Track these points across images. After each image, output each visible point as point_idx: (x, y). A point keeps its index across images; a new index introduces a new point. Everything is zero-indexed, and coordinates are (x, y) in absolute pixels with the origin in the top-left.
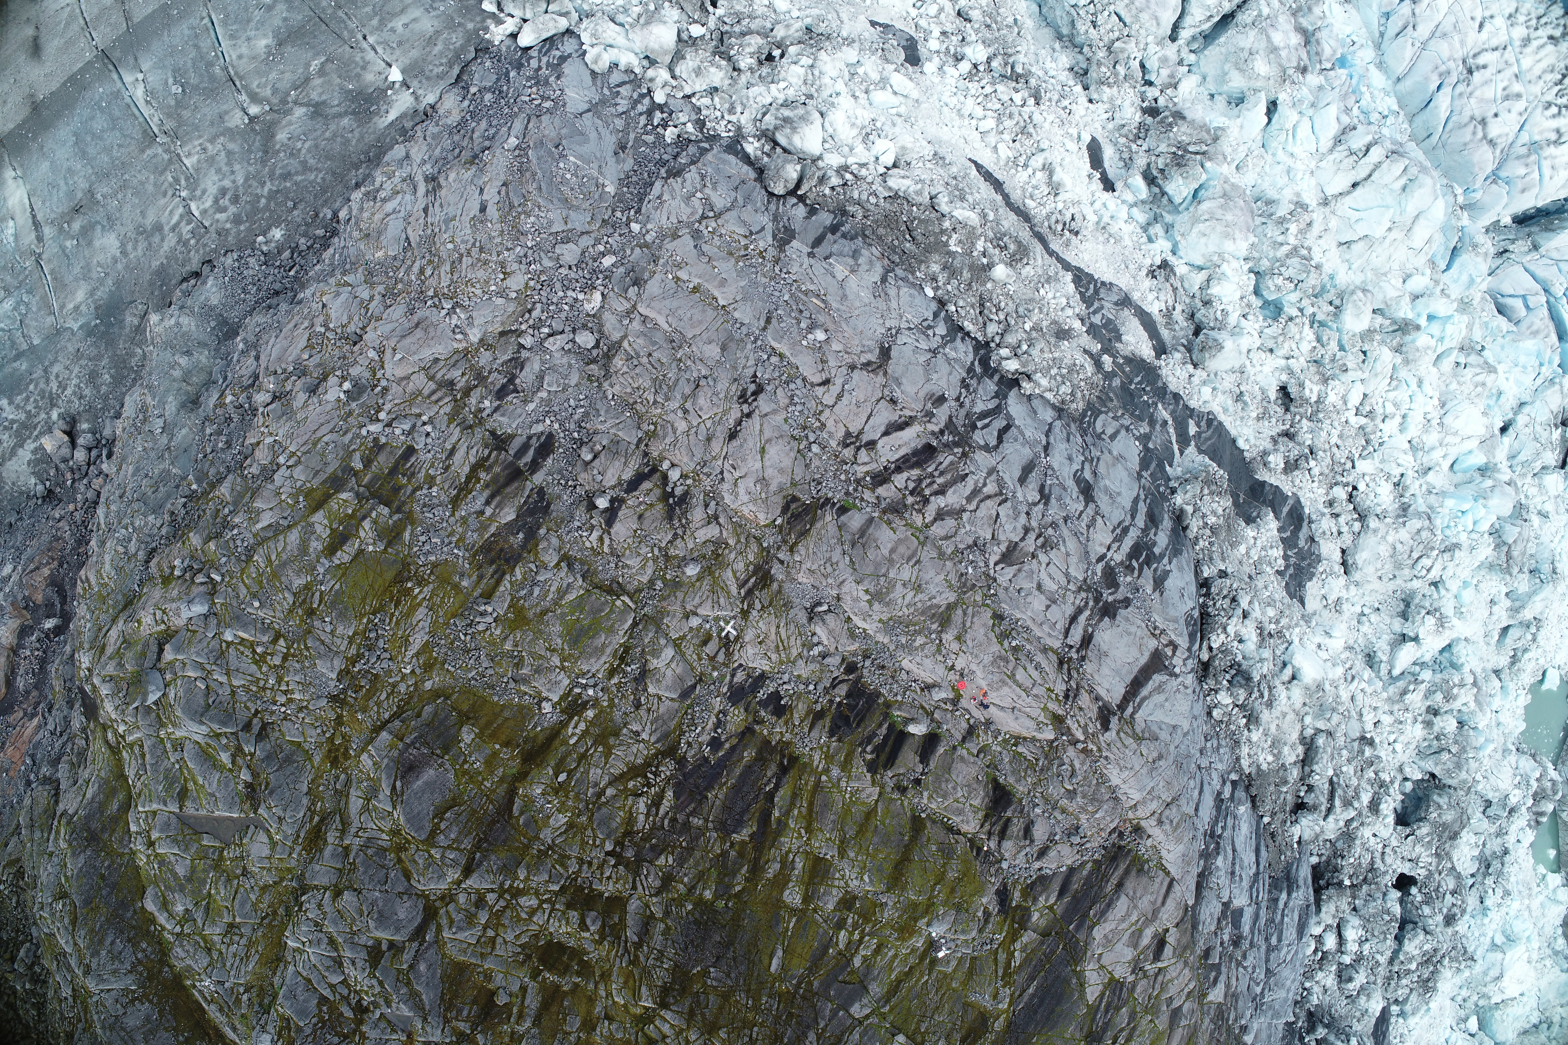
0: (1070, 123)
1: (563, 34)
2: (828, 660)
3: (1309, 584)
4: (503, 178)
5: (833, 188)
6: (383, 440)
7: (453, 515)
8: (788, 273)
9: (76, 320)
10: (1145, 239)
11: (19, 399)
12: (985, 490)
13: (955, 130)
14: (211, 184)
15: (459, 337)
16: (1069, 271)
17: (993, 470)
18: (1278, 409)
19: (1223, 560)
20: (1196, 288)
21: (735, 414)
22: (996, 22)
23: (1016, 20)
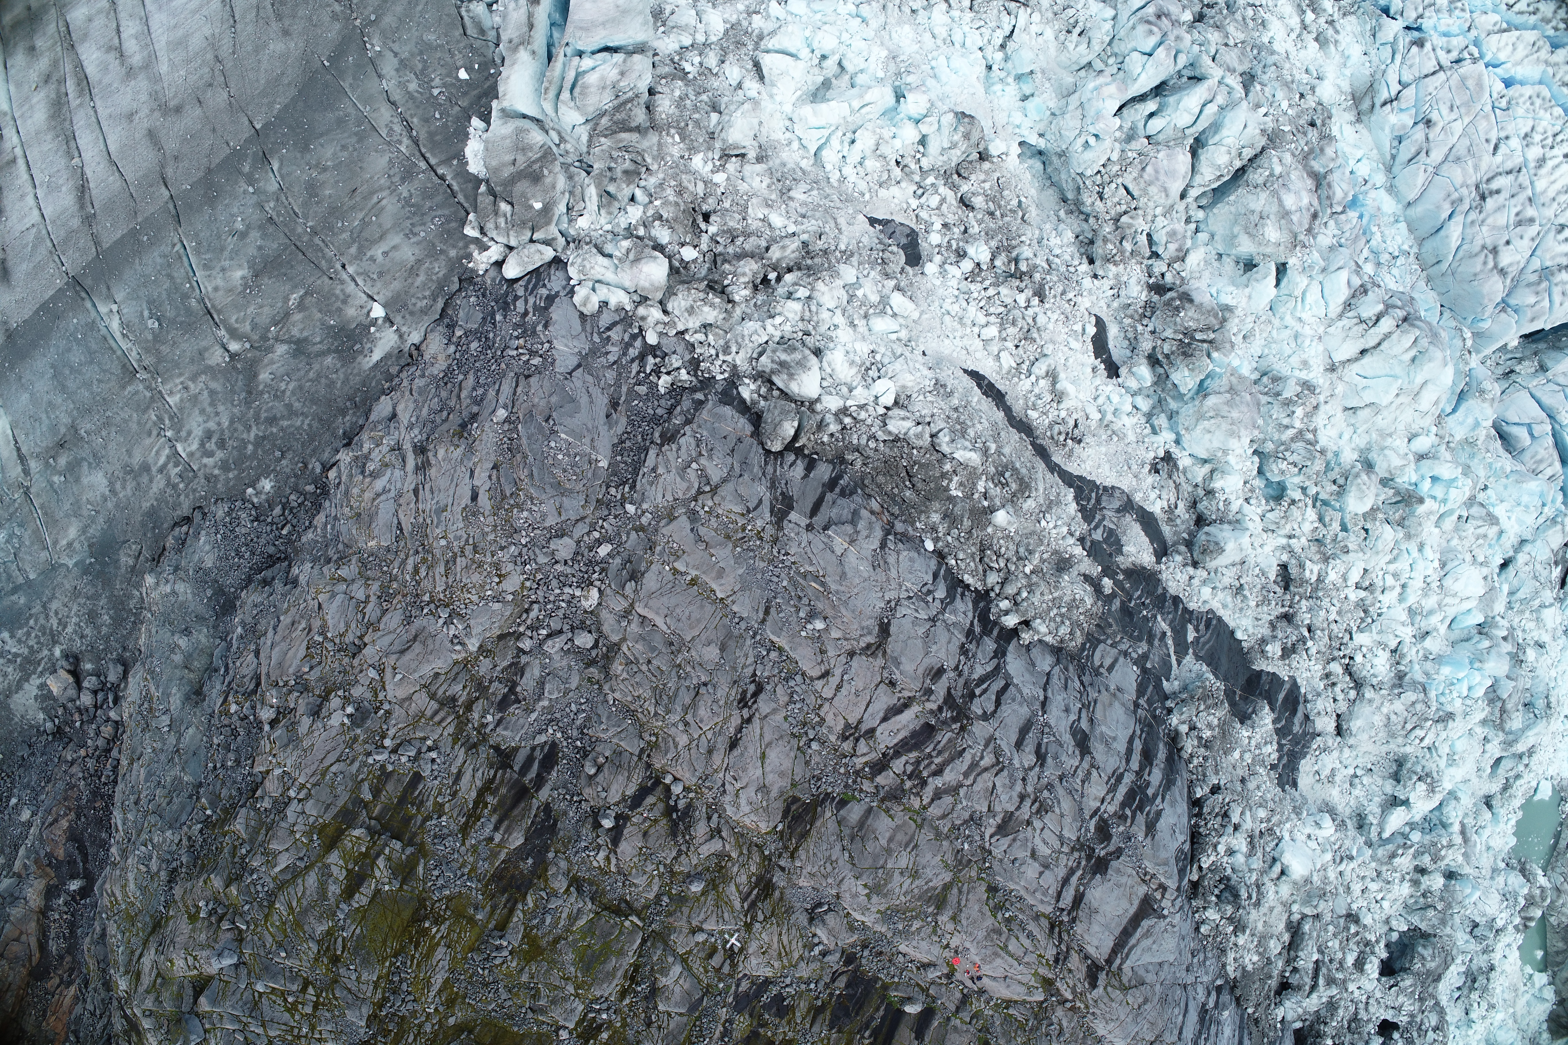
0: (1075, 316)
1: (549, 264)
2: (828, 958)
3: (1303, 762)
4: (493, 458)
5: (832, 435)
6: (390, 768)
7: (463, 844)
8: (787, 554)
9: (70, 557)
10: (1148, 430)
11: (20, 633)
12: (982, 763)
13: (957, 342)
14: (196, 425)
15: (458, 648)
16: (1070, 486)
17: (991, 739)
18: (1278, 589)
19: (1217, 773)
20: (1199, 480)
21: (736, 721)
22: (1000, 207)
23: (1020, 202)
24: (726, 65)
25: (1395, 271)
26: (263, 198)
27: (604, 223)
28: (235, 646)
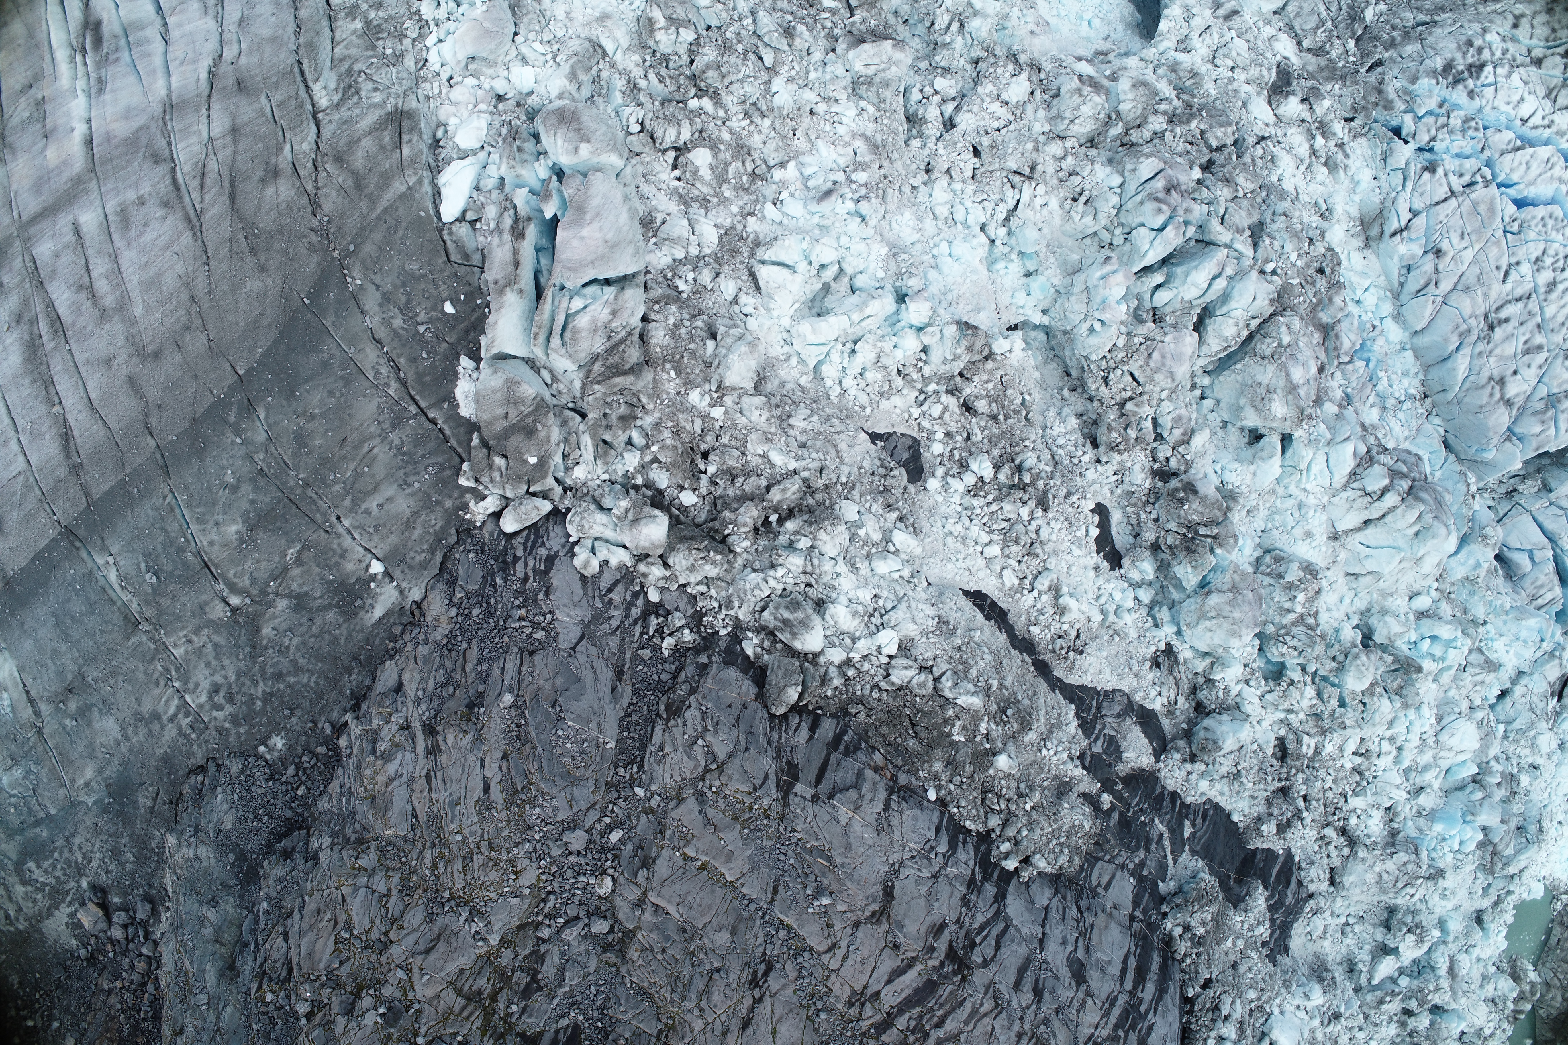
0: (1078, 520)
1: (546, 519)
3: (1295, 925)
4: (502, 746)
5: (835, 688)
8: (793, 831)
9: (89, 796)
10: (1150, 624)
11: (45, 864)
12: (981, 1010)
14: (203, 678)
15: (480, 943)
16: (1071, 702)
17: (992, 983)
18: (1275, 762)
19: (1209, 966)
20: (1200, 670)
21: (748, 1002)
22: (1003, 407)
23: (1023, 399)
24: (721, 279)
25: (1401, 415)
26: (252, 449)
27: (601, 472)
28: (262, 923)
